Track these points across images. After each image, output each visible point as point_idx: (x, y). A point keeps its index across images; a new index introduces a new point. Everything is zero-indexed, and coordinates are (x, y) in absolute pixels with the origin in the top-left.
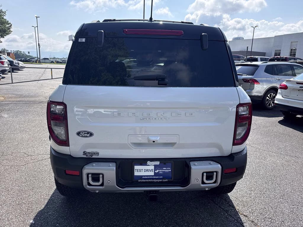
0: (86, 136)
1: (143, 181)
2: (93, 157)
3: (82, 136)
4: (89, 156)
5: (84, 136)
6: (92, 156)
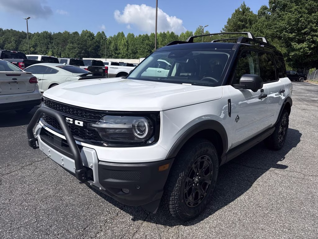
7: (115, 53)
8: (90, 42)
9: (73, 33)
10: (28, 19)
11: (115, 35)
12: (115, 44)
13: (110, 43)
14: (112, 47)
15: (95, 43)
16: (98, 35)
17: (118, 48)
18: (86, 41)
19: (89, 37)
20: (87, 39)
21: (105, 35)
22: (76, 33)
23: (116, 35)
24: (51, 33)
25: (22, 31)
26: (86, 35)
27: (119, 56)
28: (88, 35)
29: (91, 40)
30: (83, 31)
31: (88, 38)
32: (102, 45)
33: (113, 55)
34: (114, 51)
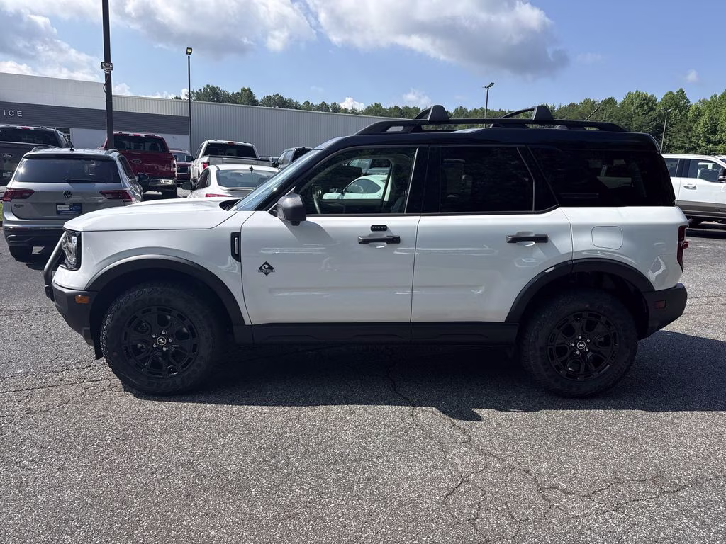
7: (709, 142)
8: (641, 118)
9: (602, 101)
10: (490, 86)
11: (716, 96)
12: (712, 119)
13: (698, 114)
14: (700, 128)
15: (655, 119)
16: (666, 101)
17: (718, 128)
18: (630, 117)
19: (641, 106)
20: (635, 112)
21: (685, 98)
22: (611, 101)
23: (719, 95)
24: (554, 108)
25: (500, 110)
26: (632, 104)
27: (718, 149)
28: (639, 101)
29: (643, 114)
30: (630, 93)
31: (637, 111)
32: (673, 124)
33: (699, 146)
34: (704, 136)
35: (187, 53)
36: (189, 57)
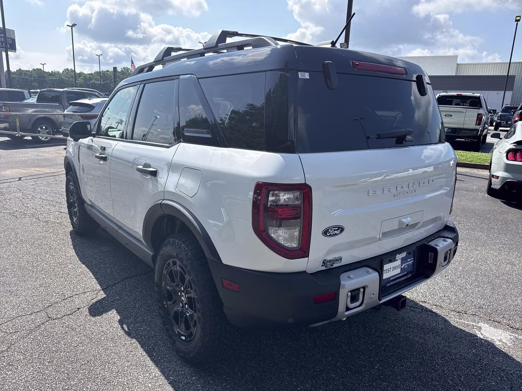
0: (336, 234)
1: (392, 283)
2: (335, 266)
3: (330, 235)
4: (329, 267)
5: (333, 235)
6: (332, 265)
35: (516, 21)
36: (517, 24)
